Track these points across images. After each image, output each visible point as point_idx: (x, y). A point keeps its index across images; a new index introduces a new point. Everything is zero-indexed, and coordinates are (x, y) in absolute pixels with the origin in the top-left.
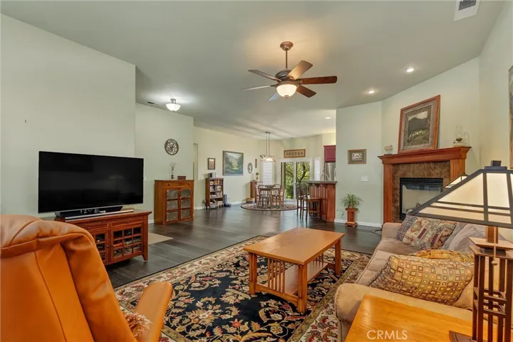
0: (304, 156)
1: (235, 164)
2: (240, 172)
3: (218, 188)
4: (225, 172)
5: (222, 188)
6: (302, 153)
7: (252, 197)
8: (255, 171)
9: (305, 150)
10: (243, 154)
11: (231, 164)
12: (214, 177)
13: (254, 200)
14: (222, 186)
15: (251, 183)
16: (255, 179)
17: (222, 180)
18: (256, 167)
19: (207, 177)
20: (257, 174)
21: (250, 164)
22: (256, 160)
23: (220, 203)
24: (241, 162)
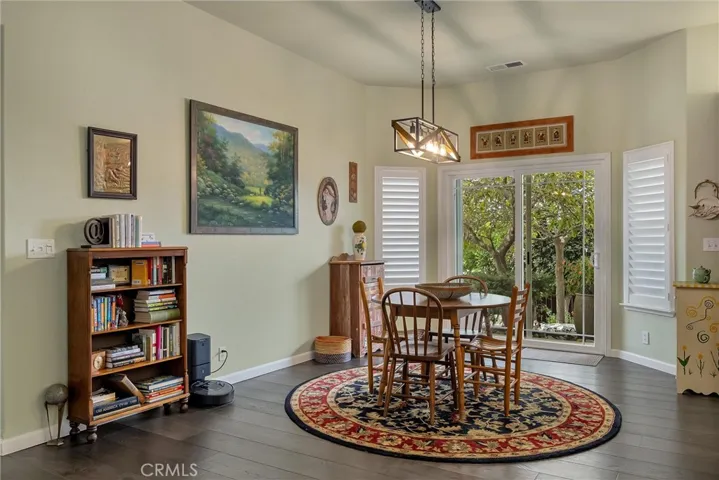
0: (569, 148)
1: (255, 174)
2: (281, 218)
3: (154, 304)
4: (202, 216)
5: (180, 305)
6: (558, 135)
7: (335, 330)
8: (347, 213)
9: (569, 120)
10: (293, 132)
11: (232, 175)
12: (121, 242)
13: (347, 347)
14: (179, 291)
15: (334, 268)
16: (348, 249)
17: (176, 261)
18: (353, 198)
19: (78, 242)
20: (359, 228)
21: (328, 184)
22: (353, 167)
23: (165, 391)
24: (284, 169)
